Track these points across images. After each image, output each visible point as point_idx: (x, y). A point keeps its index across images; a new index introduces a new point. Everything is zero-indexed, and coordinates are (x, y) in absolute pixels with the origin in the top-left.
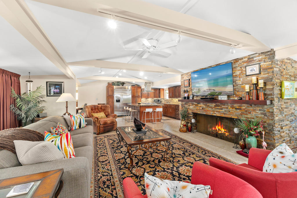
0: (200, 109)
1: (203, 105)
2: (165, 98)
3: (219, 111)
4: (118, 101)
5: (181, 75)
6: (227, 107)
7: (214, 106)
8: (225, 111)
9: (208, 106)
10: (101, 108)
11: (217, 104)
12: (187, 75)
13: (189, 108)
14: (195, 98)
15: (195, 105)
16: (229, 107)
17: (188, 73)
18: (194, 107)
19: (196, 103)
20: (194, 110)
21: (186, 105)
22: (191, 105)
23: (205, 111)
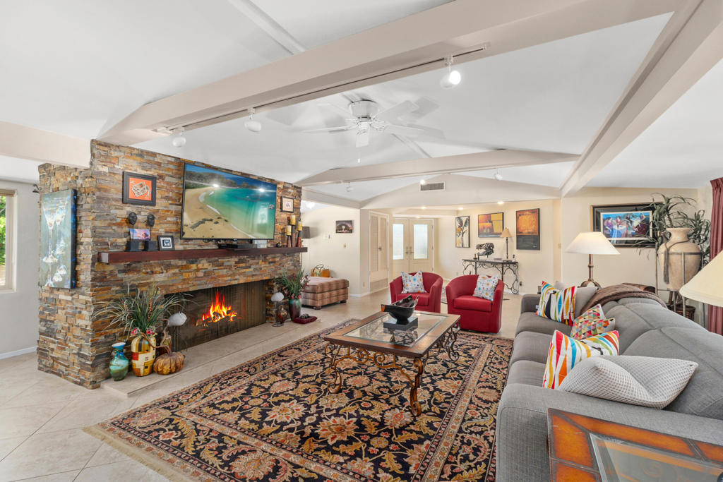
0: (197, 277)
1: (206, 265)
3: (245, 272)
5: (88, 141)
7: (236, 263)
8: (255, 269)
9: (222, 265)
11: (242, 257)
12: (139, 159)
13: (145, 285)
14: (179, 247)
15: (178, 267)
18: (174, 274)
19: (180, 262)
20: (173, 285)
21: (131, 275)
22: (157, 269)
23: (212, 278)
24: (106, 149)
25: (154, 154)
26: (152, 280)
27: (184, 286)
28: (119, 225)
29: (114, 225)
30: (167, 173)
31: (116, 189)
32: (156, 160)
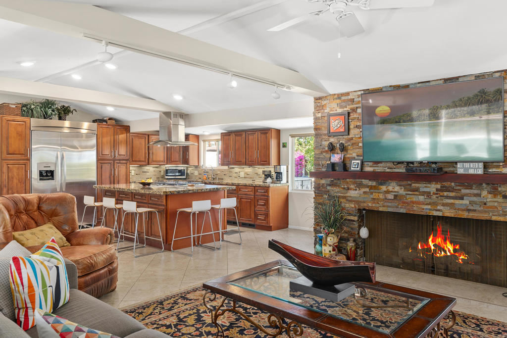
1: (397, 188)
2: (202, 163)
3: (453, 204)
4: (47, 175)
5: (313, 99)
6: (476, 192)
7: (437, 190)
8: (471, 203)
9: (417, 190)
10: (39, 208)
11: (446, 184)
12: (338, 101)
13: (344, 197)
14: (368, 169)
15: (368, 187)
16: (484, 193)
17: (343, 95)
18: (364, 192)
19: (370, 182)
20: (364, 202)
21: (335, 189)
22: (352, 186)
23: (404, 203)
24: (320, 101)
25: (348, 94)
26: (348, 194)
27: (374, 205)
28: (326, 152)
29: (324, 152)
30: (357, 106)
31: (325, 127)
32: (349, 97)
